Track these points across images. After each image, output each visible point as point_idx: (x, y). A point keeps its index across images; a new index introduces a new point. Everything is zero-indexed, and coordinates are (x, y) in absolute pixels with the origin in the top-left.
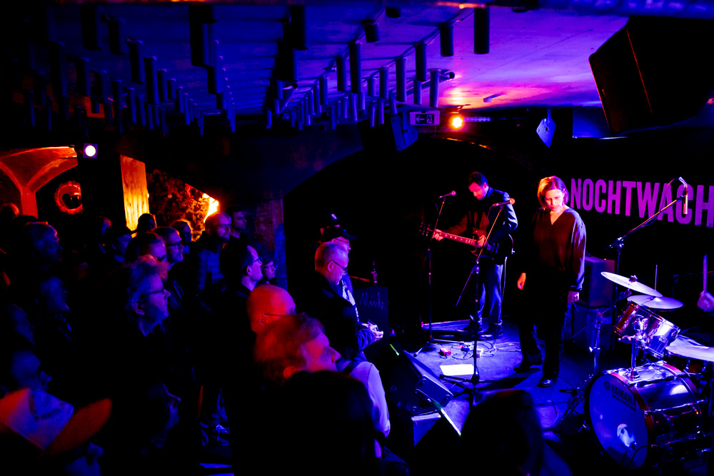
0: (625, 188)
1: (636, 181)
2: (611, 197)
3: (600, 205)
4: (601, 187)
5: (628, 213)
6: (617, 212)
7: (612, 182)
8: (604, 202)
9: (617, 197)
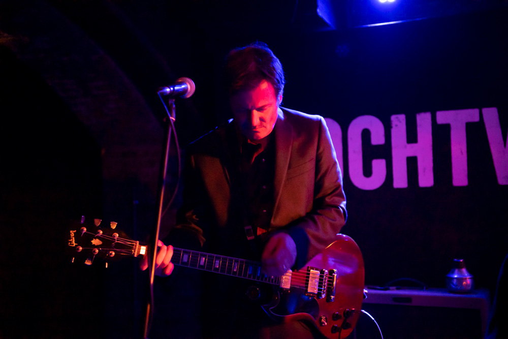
0: (447, 128)
1: (480, 106)
2: (401, 151)
3: (367, 172)
4: (366, 134)
5: (460, 175)
6: (426, 179)
7: (402, 117)
8: (379, 166)
9: (424, 151)
